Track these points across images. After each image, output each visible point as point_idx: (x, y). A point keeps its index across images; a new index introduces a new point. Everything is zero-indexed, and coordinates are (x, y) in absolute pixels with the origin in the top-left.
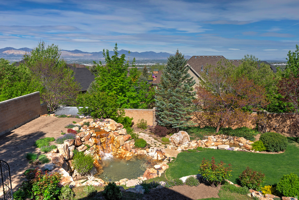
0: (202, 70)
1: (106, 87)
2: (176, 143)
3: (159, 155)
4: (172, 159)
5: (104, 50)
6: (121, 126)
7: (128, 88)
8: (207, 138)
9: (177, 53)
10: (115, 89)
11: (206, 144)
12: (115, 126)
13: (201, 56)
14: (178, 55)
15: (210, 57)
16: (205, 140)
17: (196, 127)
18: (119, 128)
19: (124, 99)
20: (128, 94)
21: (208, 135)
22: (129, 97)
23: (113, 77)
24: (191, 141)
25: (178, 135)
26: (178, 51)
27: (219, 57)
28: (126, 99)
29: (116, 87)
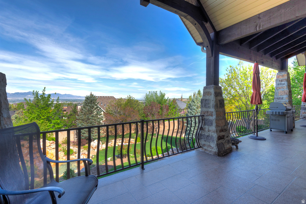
0: (102, 105)
1: (35, 118)
2: (94, 147)
3: (84, 156)
4: (93, 156)
5: (34, 91)
6: (53, 142)
7: (53, 118)
8: (111, 142)
9: (91, 94)
10: (42, 119)
11: (111, 145)
12: (48, 143)
13: (100, 96)
14: (92, 95)
15: (106, 97)
16: (111, 143)
17: (103, 137)
18: (52, 144)
19: (50, 125)
20: (53, 121)
21: (111, 140)
22: (54, 123)
23: (42, 110)
24: (102, 145)
25: (94, 143)
26: (91, 93)
27: (111, 97)
28: (52, 125)
29: (44, 117)
